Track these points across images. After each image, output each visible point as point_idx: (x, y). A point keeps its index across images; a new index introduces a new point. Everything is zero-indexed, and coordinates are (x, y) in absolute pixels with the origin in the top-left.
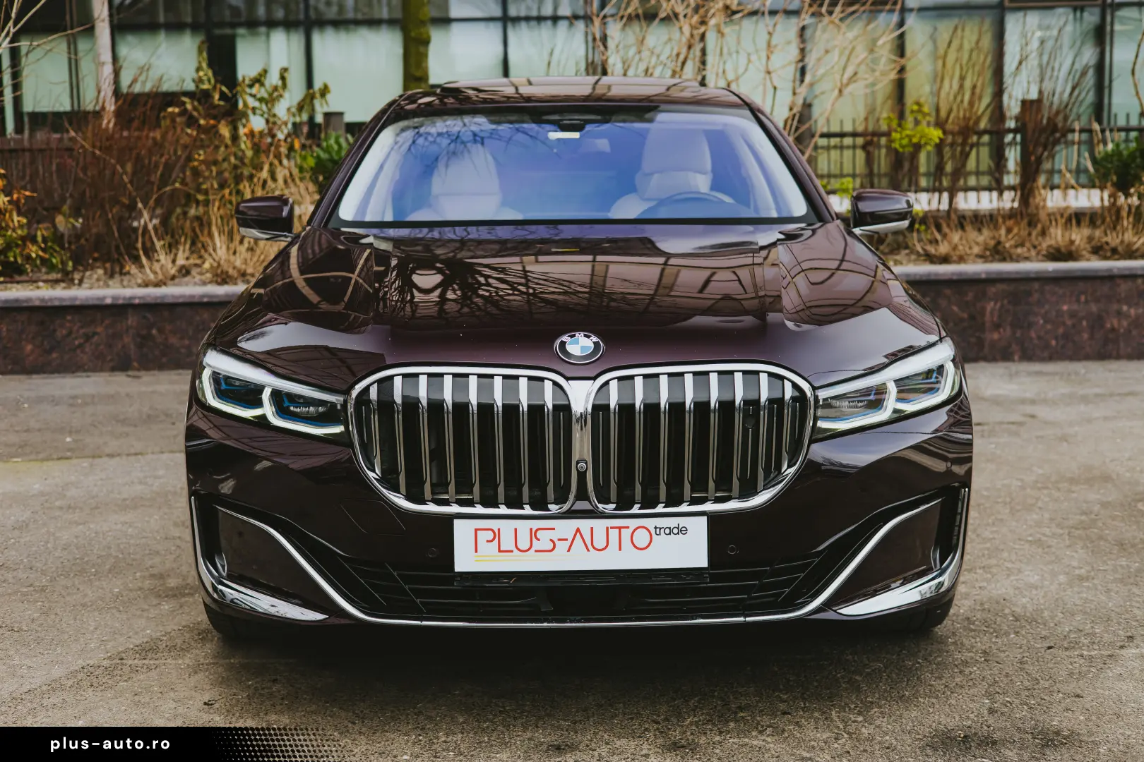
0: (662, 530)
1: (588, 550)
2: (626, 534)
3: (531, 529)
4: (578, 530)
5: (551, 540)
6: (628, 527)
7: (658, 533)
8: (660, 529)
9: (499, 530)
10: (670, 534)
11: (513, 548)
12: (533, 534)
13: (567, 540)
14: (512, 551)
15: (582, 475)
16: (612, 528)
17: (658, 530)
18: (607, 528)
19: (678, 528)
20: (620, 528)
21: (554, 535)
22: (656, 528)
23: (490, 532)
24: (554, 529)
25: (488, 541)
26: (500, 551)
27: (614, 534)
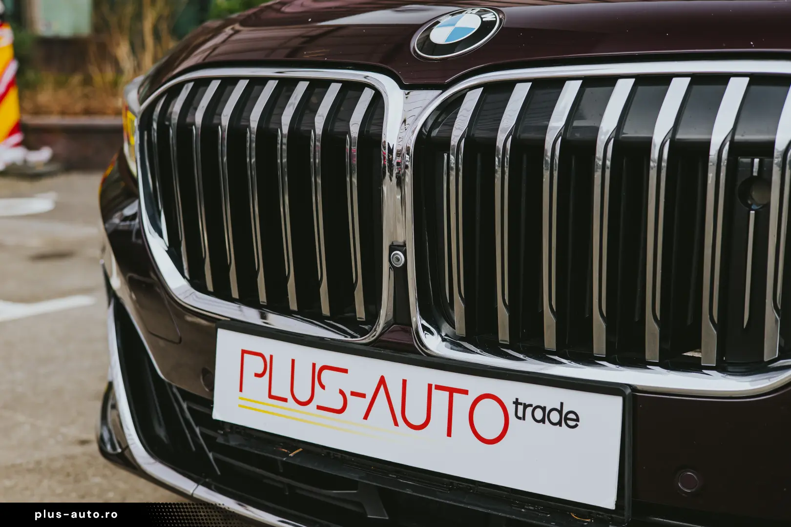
0: (529, 410)
1: (396, 424)
2: (462, 403)
3: (314, 365)
4: (382, 381)
5: (341, 392)
6: (466, 392)
7: (520, 414)
8: (526, 406)
9: (271, 357)
10: (543, 421)
11: (288, 395)
12: (317, 374)
13: (363, 396)
14: (285, 400)
15: (400, 274)
16: (438, 387)
17: (520, 408)
18: (430, 386)
19: (560, 412)
20: (452, 391)
21: (348, 383)
22: (517, 403)
23: (260, 358)
24: (345, 371)
25: (257, 375)
26: (271, 397)
27: (440, 399)
